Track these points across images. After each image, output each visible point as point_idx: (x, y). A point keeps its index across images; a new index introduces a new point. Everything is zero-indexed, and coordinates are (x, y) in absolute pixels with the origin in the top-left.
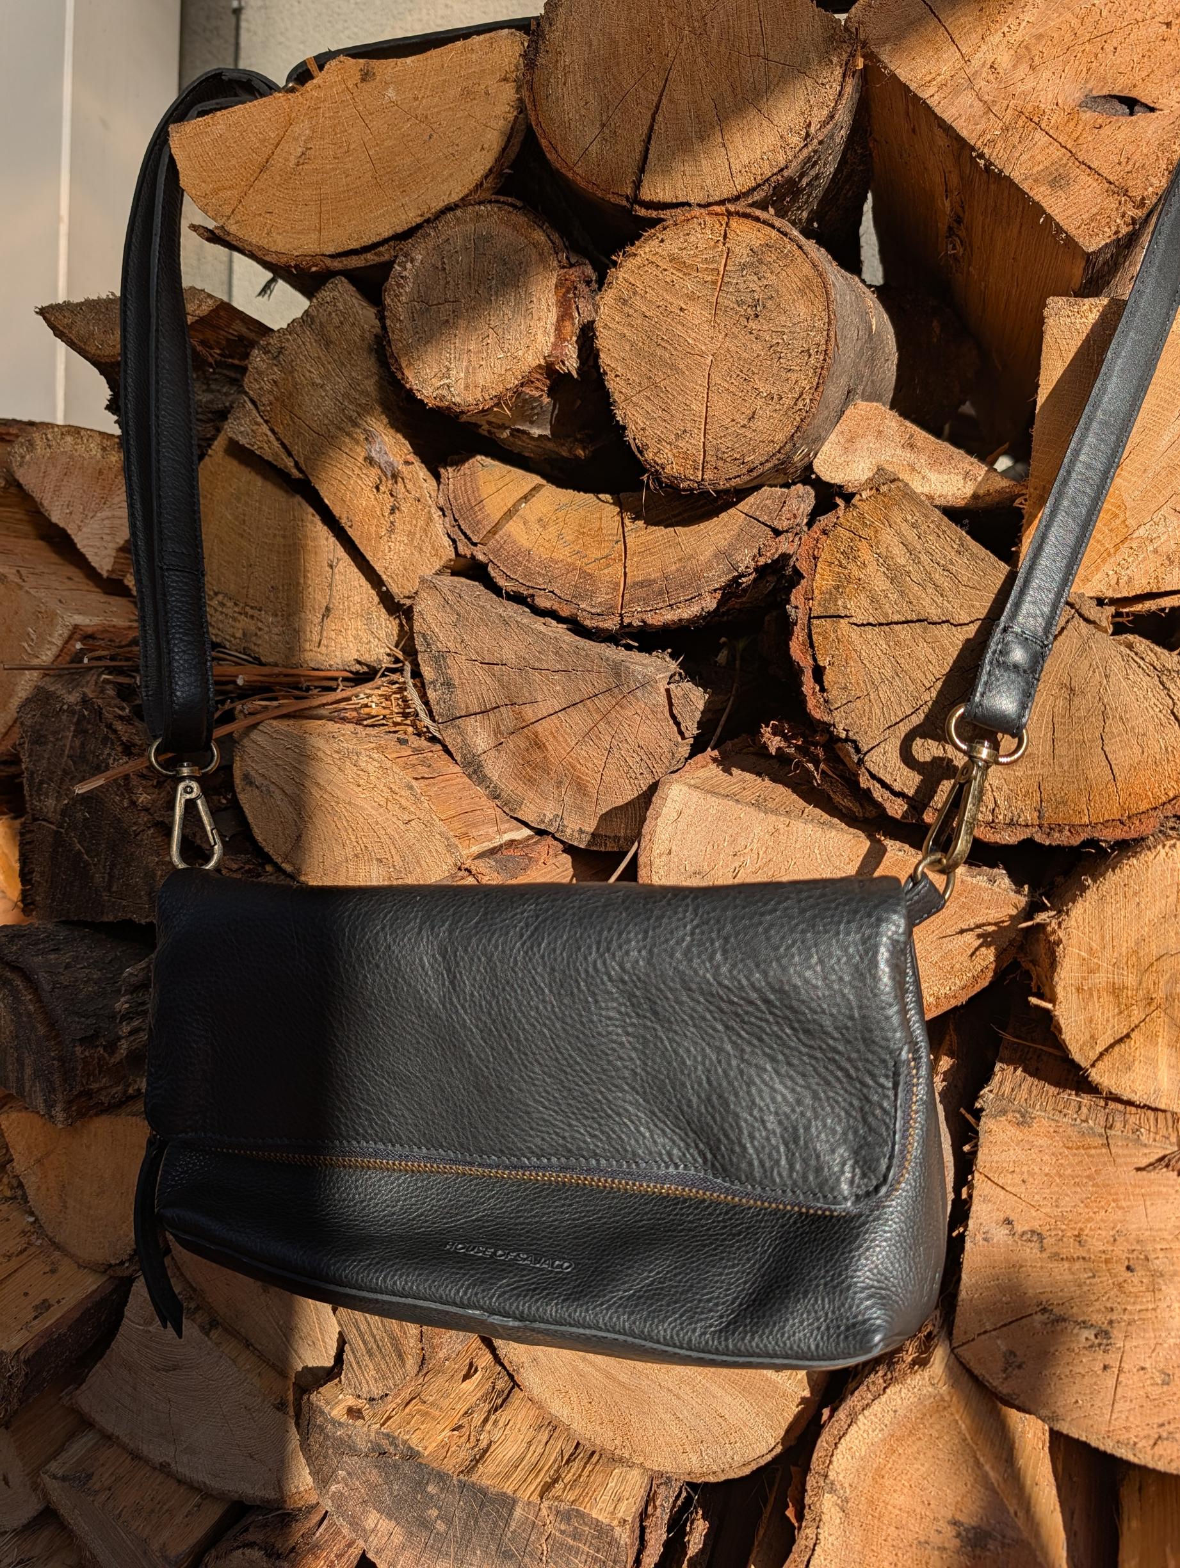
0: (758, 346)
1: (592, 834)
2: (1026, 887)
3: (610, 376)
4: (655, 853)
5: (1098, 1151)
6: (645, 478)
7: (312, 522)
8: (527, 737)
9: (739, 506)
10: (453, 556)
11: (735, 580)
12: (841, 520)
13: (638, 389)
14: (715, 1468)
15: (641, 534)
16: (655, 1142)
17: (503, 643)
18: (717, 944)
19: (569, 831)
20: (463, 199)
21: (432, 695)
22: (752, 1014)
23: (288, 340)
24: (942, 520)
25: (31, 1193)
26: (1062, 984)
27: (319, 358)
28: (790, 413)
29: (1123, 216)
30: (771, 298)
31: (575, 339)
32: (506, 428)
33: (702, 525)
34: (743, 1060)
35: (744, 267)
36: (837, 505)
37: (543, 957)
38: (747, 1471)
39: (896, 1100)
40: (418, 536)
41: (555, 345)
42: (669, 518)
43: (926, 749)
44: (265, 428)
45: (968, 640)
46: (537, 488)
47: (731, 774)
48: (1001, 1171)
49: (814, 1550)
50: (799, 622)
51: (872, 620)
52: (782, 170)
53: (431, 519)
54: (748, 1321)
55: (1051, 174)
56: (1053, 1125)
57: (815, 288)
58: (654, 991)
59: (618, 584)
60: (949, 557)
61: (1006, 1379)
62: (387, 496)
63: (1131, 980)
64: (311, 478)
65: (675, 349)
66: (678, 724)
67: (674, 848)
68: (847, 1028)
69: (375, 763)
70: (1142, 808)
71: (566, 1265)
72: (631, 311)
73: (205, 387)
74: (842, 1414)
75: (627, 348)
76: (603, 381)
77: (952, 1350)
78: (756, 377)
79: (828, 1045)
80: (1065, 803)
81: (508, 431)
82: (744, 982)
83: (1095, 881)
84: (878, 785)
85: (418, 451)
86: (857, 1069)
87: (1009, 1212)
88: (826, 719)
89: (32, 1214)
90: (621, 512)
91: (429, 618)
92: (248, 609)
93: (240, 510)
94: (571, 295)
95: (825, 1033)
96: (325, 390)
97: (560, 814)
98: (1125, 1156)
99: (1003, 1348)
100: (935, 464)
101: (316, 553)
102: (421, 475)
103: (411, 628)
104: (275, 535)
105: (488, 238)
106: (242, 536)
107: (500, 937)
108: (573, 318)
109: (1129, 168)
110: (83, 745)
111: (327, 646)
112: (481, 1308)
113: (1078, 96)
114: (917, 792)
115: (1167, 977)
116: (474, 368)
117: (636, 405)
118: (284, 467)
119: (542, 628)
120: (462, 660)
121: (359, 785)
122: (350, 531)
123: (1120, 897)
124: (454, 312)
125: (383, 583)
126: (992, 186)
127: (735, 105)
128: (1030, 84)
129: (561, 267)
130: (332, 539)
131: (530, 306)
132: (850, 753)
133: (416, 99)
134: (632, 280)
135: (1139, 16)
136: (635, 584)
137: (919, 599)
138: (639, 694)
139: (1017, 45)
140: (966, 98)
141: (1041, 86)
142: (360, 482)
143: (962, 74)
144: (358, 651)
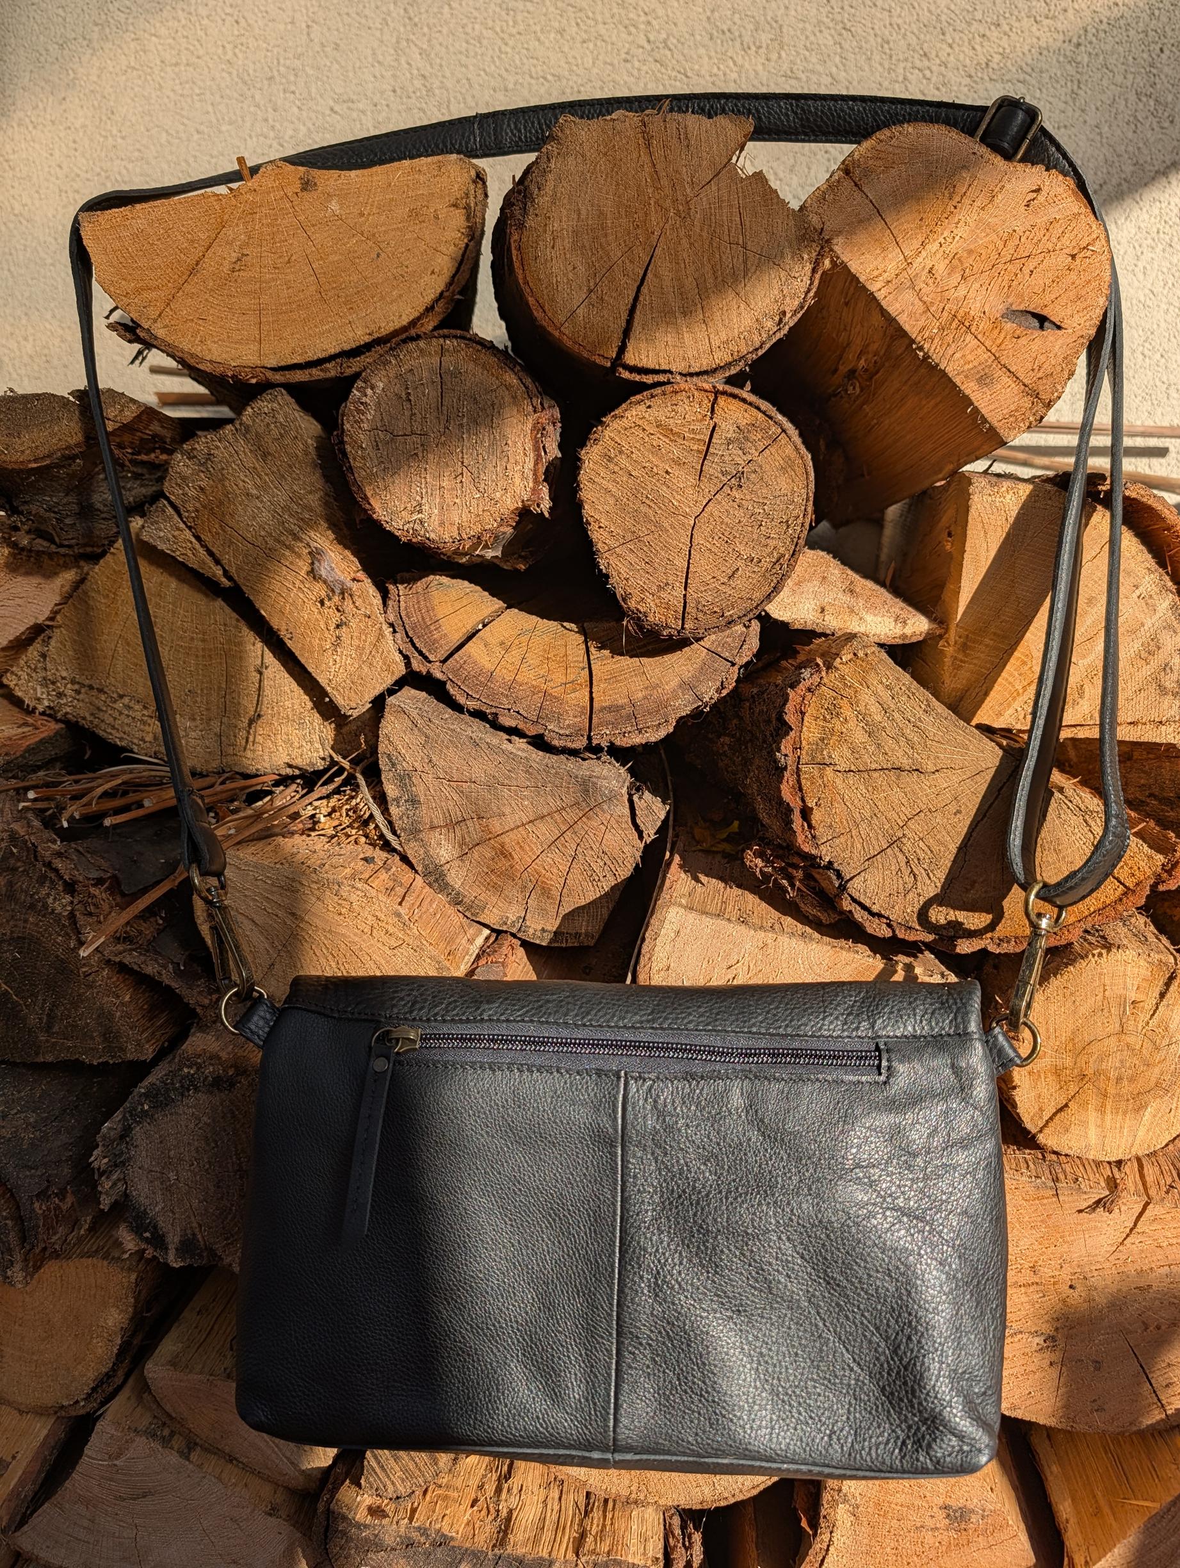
0: (740, 513)
1: (555, 933)
3: (593, 527)
4: (654, 971)
5: (1050, 1201)
6: (624, 621)
7: (236, 627)
8: (493, 848)
9: (702, 642)
10: (406, 671)
11: (700, 708)
12: (825, 680)
13: (622, 541)
14: (726, 1495)
15: (605, 662)
17: (472, 762)
19: (530, 932)
20: (413, 323)
21: (394, 810)
23: (217, 447)
27: (255, 469)
28: (768, 575)
29: (1035, 415)
31: (543, 477)
33: (667, 657)
35: (729, 442)
38: (755, 1492)
40: (367, 650)
41: (531, 489)
42: (634, 650)
44: (188, 534)
46: (498, 614)
49: (828, 1550)
50: (788, 768)
51: (853, 768)
52: (757, 350)
53: (381, 635)
55: (978, 372)
59: (584, 708)
60: (919, 716)
62: (333, 610)
63: (1069, 1062)
64: (244, 588)
65: (660, 507)
66: (638, 830)
72: (617, 469)
75: (611, 502)
76: (585, 531)
78: (737, 540)
84: (858, 908)
85: (367, 568)
88: (813, 851)
90: (586, 642)
91: (395, 739)
94: (539, 435)
96: (262, 502)
97: (523, 916)
98: (1070, 1202)
100: (872, 608)
101: (241, 658)
102: (369, 591)
104: (192, 639)
105: (457, 374)
108: (542, 458)
109: (1040, 375)
111: (253, 751)
113: (1002, 308)
115: (1094, 1058)
116: (448, 505)
117: (619, 556)
118: (210, 575)
119: (509, 747)
120: (429, 778)
121: (340, 914)
122: (289, 643)
123: (1060, 997)
124: (422, 445)
125: (326, 694)
126: (923, 371)
127: (716, 286)
128: (962, 291)
129: (535, 412)
130: (259, 645)
131: (506, 448)
132: (829, 878)
133: (362, 215)
134: (617, 439)
135: (1050, 246)
136: (603, 709)
137: (893, 750)
138: (605, 807)
139: (951, 256)
140: (908, 296)
141: (971, 295)
142: (301, 595)
143: (904, 274)
144: (288, 754)
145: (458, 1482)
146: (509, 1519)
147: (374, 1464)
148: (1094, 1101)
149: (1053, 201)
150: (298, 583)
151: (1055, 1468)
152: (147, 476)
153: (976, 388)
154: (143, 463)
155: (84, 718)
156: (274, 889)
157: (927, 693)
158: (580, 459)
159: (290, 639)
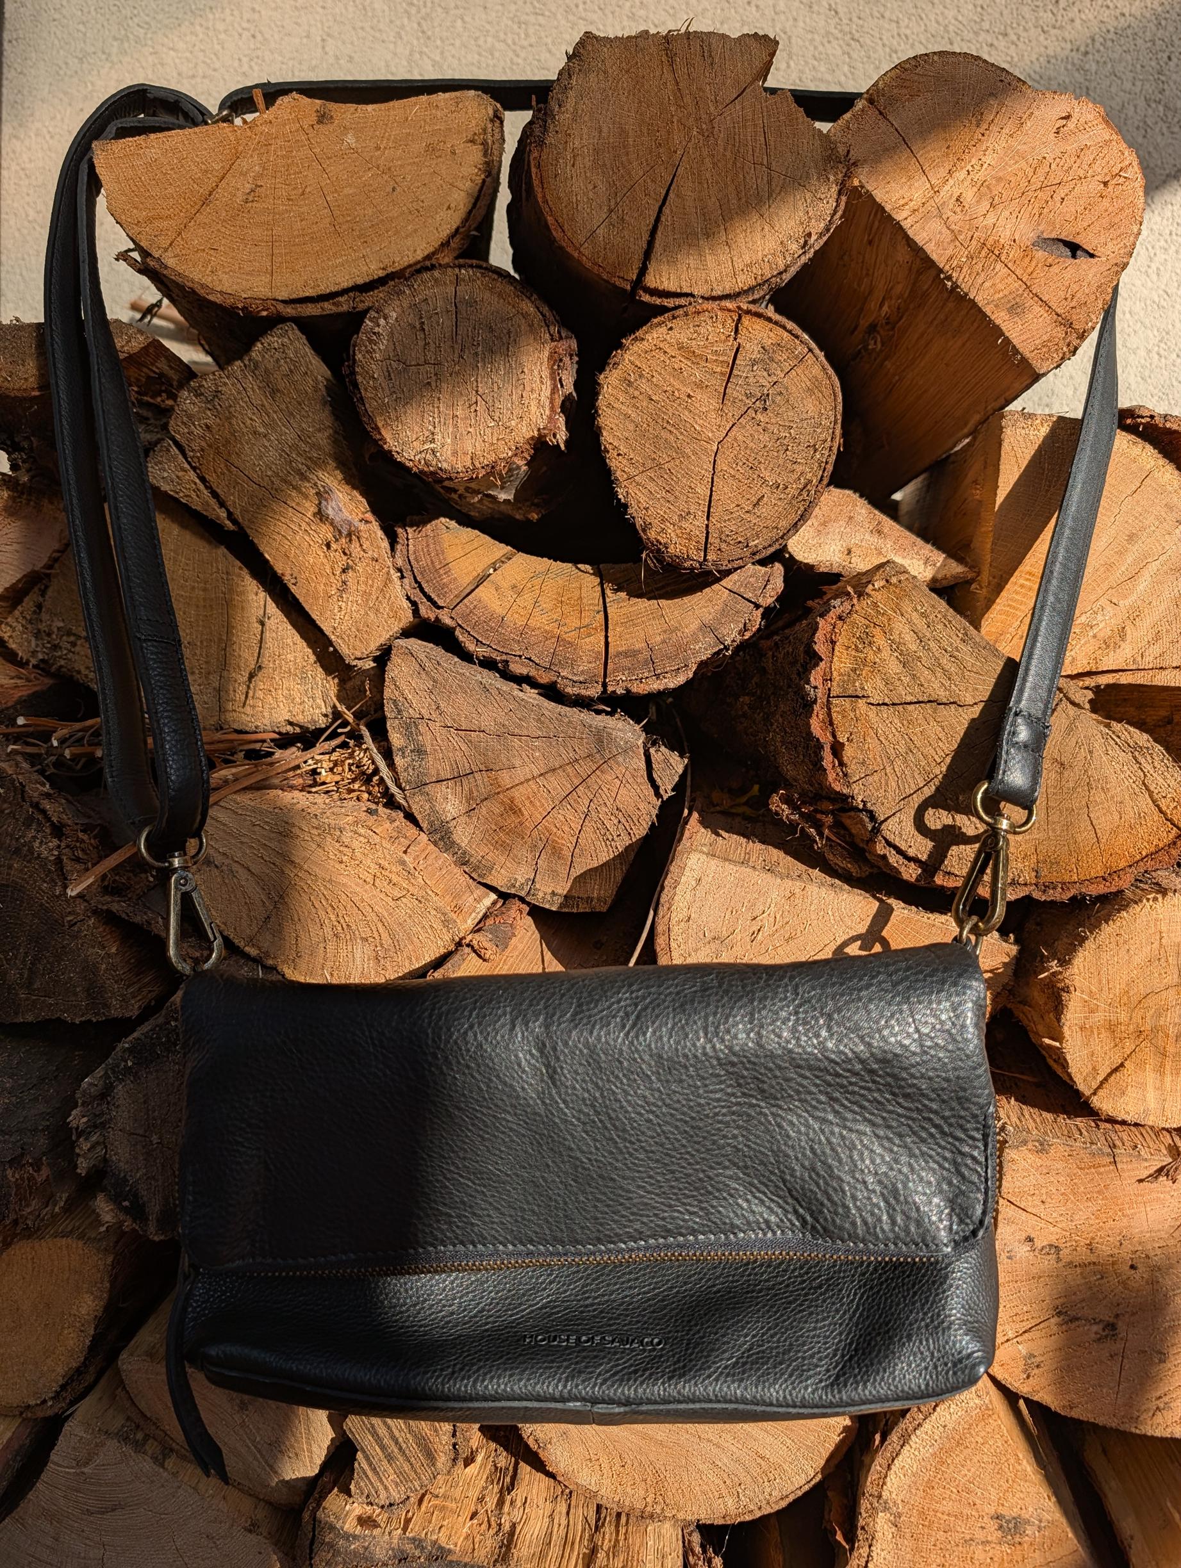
0: (764, 438)
1: (565, 897)
3: (612, 454)
4: (673, 922)
5: (1107, 1168)
6: (644, 555)
7: (239, 576)
8: (502, 803)
9: (723, 583)
10: (414, 619)
11: (720, 652)
12: (857, 607)
13: (641, 469)
14: (752, 1507)
15: (621, 605)
16: (754, 1212)
17: (481, 709)
18: (821, 1022)
19: (539, 895)
20: (428, 257)
21: (399, 761)
22: (855, 1084)
23: (225, 384)
24: (947, 611)
26: (1067, 1024)
27: (263, 405)
28: (794, 502)
29: (1068, 345)
33: (686, 599)
34: (845, 1127)
35: (754, 362)
38: (783, 1504)
40: (374, 596)
41: (547, 418)
42: (652, 591)
43: (937, 819)
44: (192, 475)
45: (973, 720)
46: (509, 555)
48: (1022, 1195)
50: (819, 701)
51: (887, 700)
52: (781, 273)
53: (389, 579)
54: (856, 1371)
55: (1009, 301)
56: (1067, 1149)
59: (600, 654)
60: (955, 646)
61: (1026, 1378)
62: (339, 554)
63: (1123, 1017)
64: (248, 531)
65: (681, 433)
66: (655, 787)
67: (693, 915)
68: (943, 1089)
69: (362, 839)
70: (1121, 866)
71: (656, 1340)
72: (637, 393)
74: (894, 1437)
75: (631, 428)
76: (603, 460)
78: (762, 467)
79: (924, 1105)
81: (480, 496)
82: (850, 1055)
83: (1091, 933)
84: (894, 852)
85: (376, 509)
86: (950, 1125)
87: (1030, 1230)
88: (845, 790)
90: (602, 584)
91: (402, 683)
94: (556, 367)
95: (923, 1095)
96: (268, 440)
97: (532, 877)
98: (1129, 1170)
99: (1024, 1352)
100: (901, 550)
101: (243, 608)
102: (376, 534)
104: (193, 588)
105: (472, 303)
107: (601, 1028)
108: (558, 390)
109: (1073, 304)
111: (253, 707)
112: (583, 1399)
113: (1032, 236)
114: (929, 856)
115: (1151, 1012)
116: (461, 434)
117: (638, 484)
118: (213, 517)
119: (521, 694)
120: (436, 727)
121: (341, 862)
122: (293, 589)
123: (1113, 946)
124: (436, 374)
125: (331, 643)
126: (951, 305)
127: (739, 207)
128: (990, 220)
129: (552, 340)
130: (262, 594)
131: (522, 376)
132: (862, 821)
133: (378, 148)
134: (637, 363)
135: (1081, 173)
136: (619, 654)
137: (929, 681)
138: (620, 759)
139: (979, 184)
140: (935, 225)
141: (1001, 222)
142: (307, 538)
143: (932, 202)
144: (290, 711)
145: (457, 1493)
146: (512, 1533)
147: (366, 1466)
148: (1152, 1061)
149: (1083, 128)
150: (304, 525)
151: (1113, 1484)
152: (152, 421)
153: (1007, 318)
154: (149, 405)
155: (79, 672)
156: (273, 835)
157: (964, 621)
158: (599, 384)
159: (295, 584)
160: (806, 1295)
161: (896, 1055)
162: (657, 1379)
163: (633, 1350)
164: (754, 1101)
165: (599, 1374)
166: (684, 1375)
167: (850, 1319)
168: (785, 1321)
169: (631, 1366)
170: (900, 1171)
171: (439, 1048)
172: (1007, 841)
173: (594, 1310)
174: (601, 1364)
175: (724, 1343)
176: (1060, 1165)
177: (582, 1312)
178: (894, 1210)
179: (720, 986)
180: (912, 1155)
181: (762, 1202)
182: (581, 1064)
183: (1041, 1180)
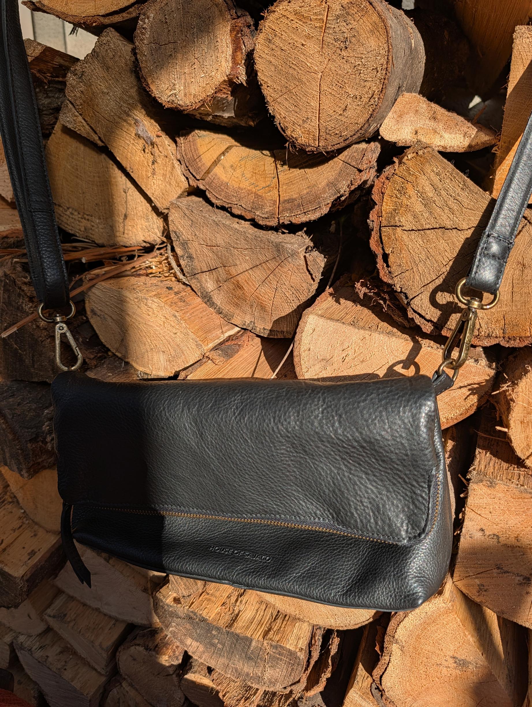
0: (347, 66)
1: (270, 330)
2: (494, 364)
3: (264, 87)
4: (302, 350)
6: (287, 145)
7: (112, 169)
8: (233, 283)
9: (338, 157)
10: (188, 186)
11: (339, 198)
12: (397, 171)
13: (281, 94)
14: (342, 625)
15: (286, 173)
16: (308, 508)
17: (217, 235)
18: (336, 418)
19: (258, 329)
21: (182, 262)
22: (355, 453)
23: (86, 67)
24: (453, 170)
25: (20, 500)
26: (513, 419)
27: (104, 77)
28: (366, 107)
30: (354, 36)
31: (243, 62)
32: (210, 115)
33: (320, 168)
34: (351, 473)
35: (338, 17)
36: (394, 162)
37: (246, 425)
38: (357, 627)
39: (429, 493)
40: (168, 176)
41: (232, 68)
42: (301, 164)
43: (443, 298)
44: (80, 118)
45: (467, 239)
46: (229, 148)
47: (340, 304)
48: (479, 507)
49: (388, 664)
50: (375, 229)
51: (414, 228)
53: (173, 167)
54: (356, 590)
56: (506, 487)
57: (380, 29)
58: (304, 441)
59: (275, 201)
60: (457, 192)
61: (479, 595)
62: (150, 154)
64: (108, 146)
65: (300, 69)
66: (311, 275)
67: (311, 347)
68: (404, 460)
69: (156, 304)
71: (268, 558)
72: (274, 47)
73: (45, 96)
74: (401, 613)
75: (273, 69)
76: (260, 89)
77: (453, 582)
78: (347, 85)
79: (394, 467)
80: (517, 325)
81: (211, 117)
82: (350, 438)
84: (418, 316)
85: (163, 128)
86: (409, 478)
87: (482, 525)
88: (390, 282)
89: (22, 509)
90: (275, 161)
91: (176, 223)
92: (85, 216)
93: (74, 163)
94: (240, 35)
95: (393, 462)
96: (109, 96)
97: (253, 321)
99: (478, 583)
100: (448, 128)
101: (116, 185)
102: (167, 142)
103: (168, 228)
104: (94, 176)
106: (77, 177)
107: (223, 414)
108: (241, 50)
110: (9, 297)
111: (127, 234)
114: (438, 320)
116: (188, 84)
117: (279, 103)
118: (92, 140)
119: (236, 226)
120: (196, 244)
121: (149, 315)
124: (174, 49)
125: (152, 201)
129: (232, 18)
130: (124, 177)
131: (217, 44)
132: (403, 298)
134: (273, 27)
136: (285, 201)
137: (440, 216)
138: (290, 260)
142: (134, 148)
144: (144, 236)
146: (237, 615)
147: (173, 581)
156: (119, 301)
159: (132, 172)
160: (344, 547)
161: (377, 440)
162: (262, 577)
163: (256, 561)
164: (302, 456)
165: (237, 571)
166: (274, 578)
167: (361, 563)
168: (329, 559)
169: (252, 569)
170: (382, 499)
171: (150, 418)
172: (475, 313)
173: (246, 538)
174: (239, 566)
175: (297, 565)
176: (500, 495)
177: (240, 538)
178: (377, 518)
179: (286, 395)
180: (388, 491)
181: (312, 504)
182: (214, 431)
183: (490, 501)
